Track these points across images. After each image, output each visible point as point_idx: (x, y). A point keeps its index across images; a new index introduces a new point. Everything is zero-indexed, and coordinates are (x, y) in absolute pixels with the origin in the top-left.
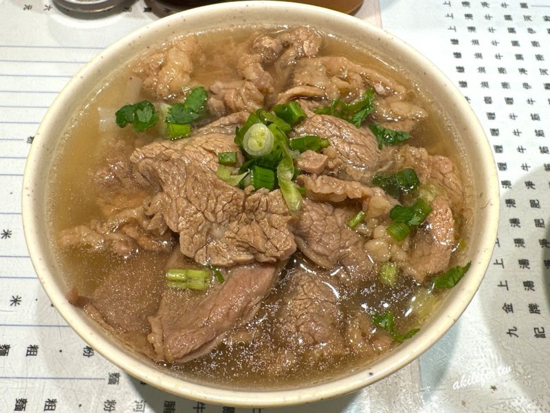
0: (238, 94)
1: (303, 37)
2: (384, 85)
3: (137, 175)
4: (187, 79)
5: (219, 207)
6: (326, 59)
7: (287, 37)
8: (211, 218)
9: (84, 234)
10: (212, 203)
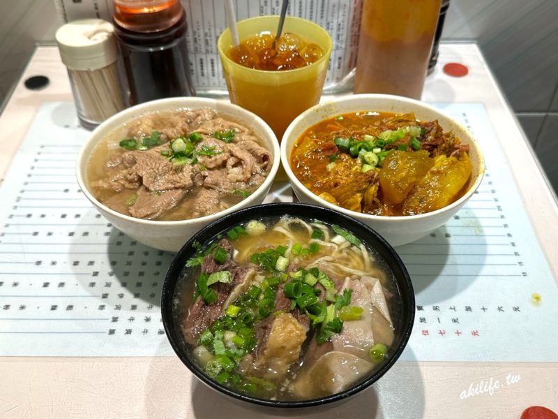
0: (173, 132)
1: (205, 111)
2: (239, 128)
3: (125, 162)
4: (150, 129)
5: (160, 168)
6: (213, 120)
7: (198, 112)
8: (157, 172)
9: (101, 183)
10: (158, 165)
